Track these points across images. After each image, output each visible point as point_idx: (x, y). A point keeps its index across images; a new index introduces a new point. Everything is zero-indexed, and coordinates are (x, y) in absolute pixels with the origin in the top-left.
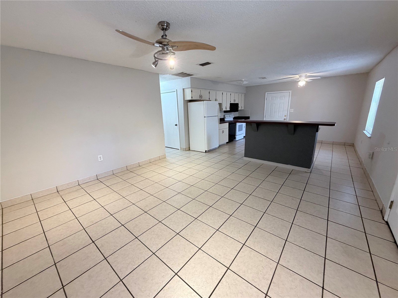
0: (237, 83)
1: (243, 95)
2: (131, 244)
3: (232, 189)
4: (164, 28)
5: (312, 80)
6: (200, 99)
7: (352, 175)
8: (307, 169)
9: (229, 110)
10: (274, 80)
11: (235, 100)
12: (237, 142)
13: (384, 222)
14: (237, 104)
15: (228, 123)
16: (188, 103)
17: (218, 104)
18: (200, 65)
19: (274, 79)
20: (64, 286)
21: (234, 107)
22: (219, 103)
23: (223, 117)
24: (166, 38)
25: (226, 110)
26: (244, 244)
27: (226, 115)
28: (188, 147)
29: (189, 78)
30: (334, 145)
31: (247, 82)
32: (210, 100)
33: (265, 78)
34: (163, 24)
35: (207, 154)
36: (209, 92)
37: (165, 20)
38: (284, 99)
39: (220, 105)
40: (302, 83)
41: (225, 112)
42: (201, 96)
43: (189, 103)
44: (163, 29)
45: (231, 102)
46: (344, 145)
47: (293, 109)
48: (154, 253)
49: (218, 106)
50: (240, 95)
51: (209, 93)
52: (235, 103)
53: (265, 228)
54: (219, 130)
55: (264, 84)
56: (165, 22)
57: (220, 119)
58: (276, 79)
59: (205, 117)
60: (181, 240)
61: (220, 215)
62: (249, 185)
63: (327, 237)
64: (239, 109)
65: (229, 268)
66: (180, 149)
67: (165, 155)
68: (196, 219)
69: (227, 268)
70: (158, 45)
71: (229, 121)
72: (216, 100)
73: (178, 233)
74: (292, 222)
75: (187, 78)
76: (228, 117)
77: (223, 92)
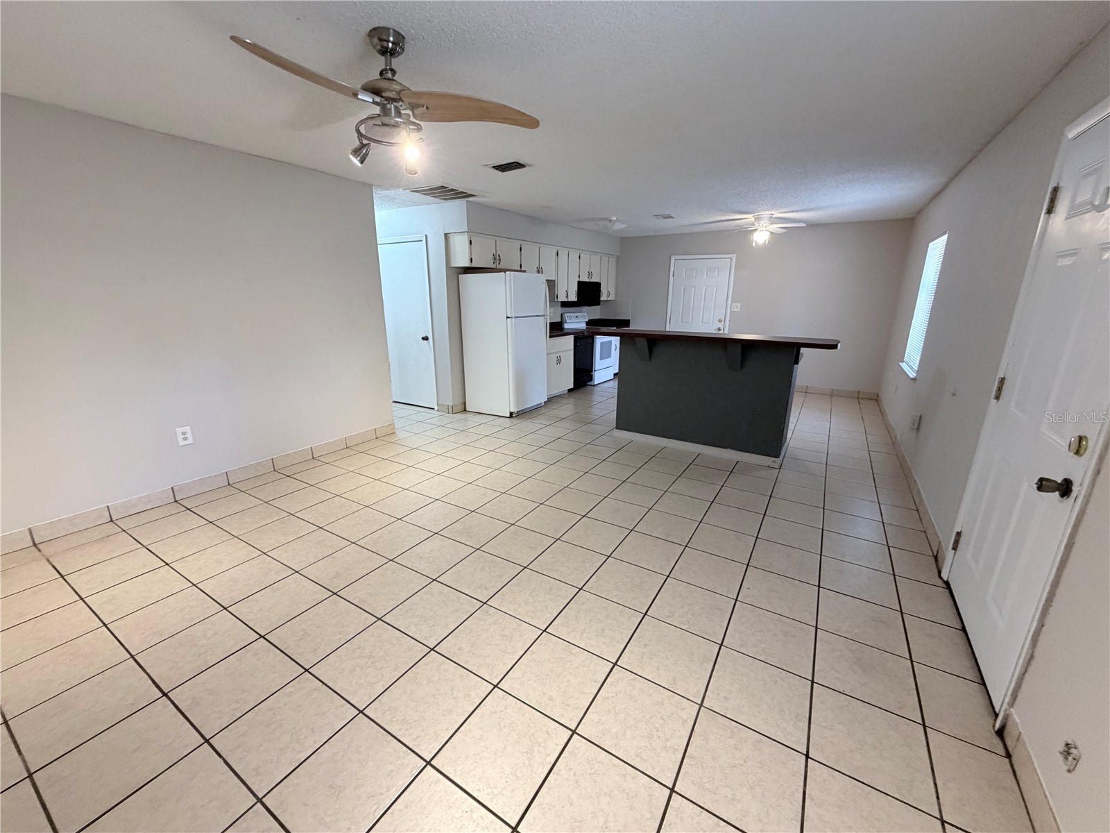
0: (598, 225)
1: (613, 261)
2: (291, 690)
3: (584, 516)
4: (388, 48)
5: (786, 231)
6: (494, 266)
7: (874, 471)
8: (774, 459)
9: (576, 300)
10: (693, 225)
11: (590, 274)
12: (596, 388)
13: (941, 583)
14: (598, 285)
15: (573, 336)
16: (460, 276)
17: (545, 281)
18: (494, 167)
19: (693, 221)
21: (589, 293)
23: (559, 320)
24: (395, 78)
25: (566, 300)
26: (615, 664)
27: (566, 315)
28: (459, 401)
29: (463, 202)
30: (833, 398)
32: (523, 269)
33: (670, 217)
34: (385, 37)
35: (515, 421)
36: (521, 248)
37: (390, 26)
38: (716, 275)
39: (551, 284)
40: (761, 237)
41: (565, 304)
42: (496, 258)
43: (463, 277)
44: (384, 51)
45: (582, 279)
46: (859, 397)
47: (739, 304)
48: (361, 709)
49: (545, 287)
50: (605, 260)
51: (521, 250)
52: (591, 281)
53: (669, 616)
54: (547, 354)
55: (666, 233)
56: (391, 31)
57: (550, 323)
58: (697, 222)
59: (507, 317)
60: (443, 666)
61: (551, 588)
62: (628, 505)
63: (817, 628)
64: (601, 299)
65: (577, 731)
66: (436, 409)
67: (392, 426)
68: (485, 603)
69: (571, 733)
70: (367, 98)
71: (575, 331)
72: (538, 272)
73: (432, 647)
74: (735, 598)
75: (458, 202)
76: (573, 320)
77: (558, 248)
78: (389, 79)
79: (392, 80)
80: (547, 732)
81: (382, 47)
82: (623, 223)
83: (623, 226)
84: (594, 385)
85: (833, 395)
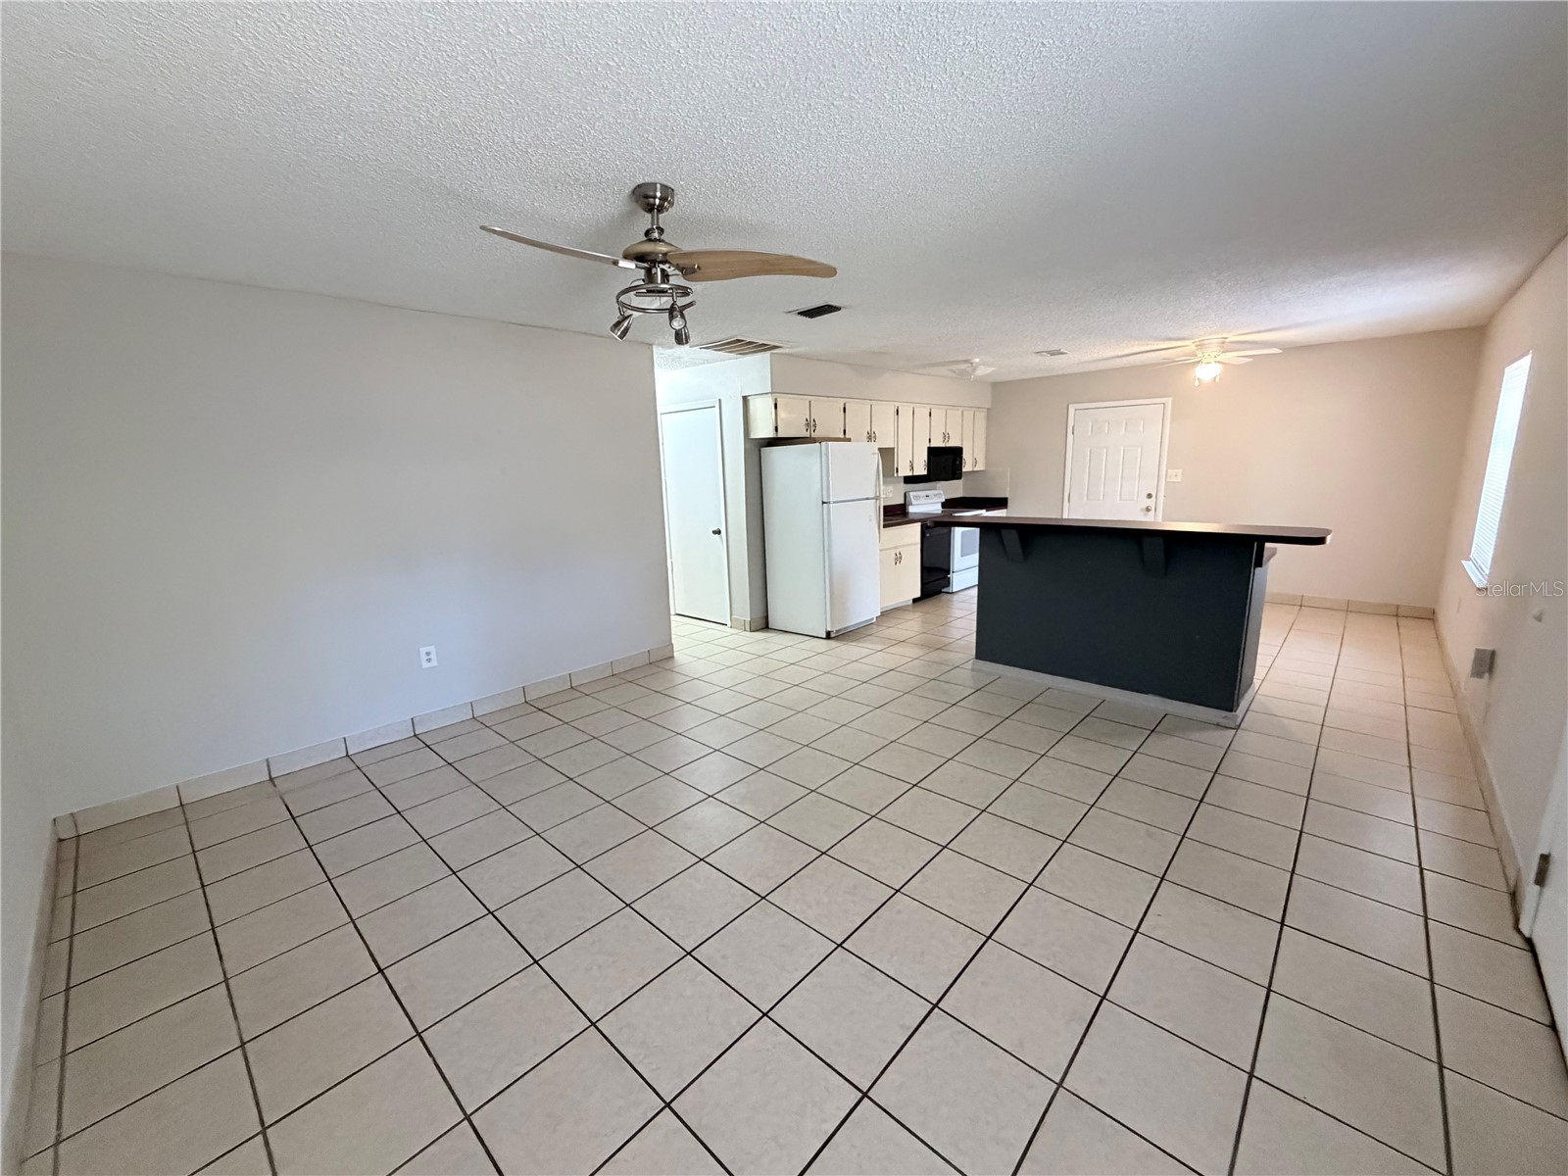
0: (953, 371)
1: (981, 416)
2: (516, 984)
3: (914, 785)
4: (655, 204)
5: (1251, 360)
6: (807, 435)
7: (1411, 741)
8: (1225, 713)
9: (925, 473)
10: (1099, 360)
11: (946, 437)
12: (956, 597)
13: (1518, 941)
14: (957, 452)
15: (919, 524)
16: (763, 449)
17: (877, 451)
18: (799, 313)
19: (1096, 356)
20: (266, 1125)
21: (944, 462)
22: (879, 449)
23: (902, 502)
24: (662, 237)
25: (911, 474)
26: (936, 1006)
27: (912, 494)
28: (760, 614)
29: (764, 357)
30: (1350, 615)
31: (993, 369)
32: (847, 436)
33: (1058, 353)
34: (651, 193)
35: (832, 643)
36: (845, 409)
37: (657, 181)
38: (1141, 429)
39: (887, 454)
40: (1207, 372)
41: (908, 480)
42: (810, 424)
43: (766, 451)
44: (650, 208)
45: (934, 444)
46: (1397, 614)
47: (1180, 471)
48: (594, 1021)
49: (876, 458)
50: (969, 414)
51: (845, 411)
52: (948, 445)
53: (1025, 945)
54: (881, 550)
55: (1060, 373)
56: (658, 186)
57: (884, 507)
58: (1105, 357)
59: (823, 503)
60: (699, 979)
61: (855, 887)
62: (982, 774)
63: (1269, 990)
64: (964, 470)
65: (869, 1094)
66: (729, 625)
67: (670, 648)
68: (764, 898)
69: (860, 1095)
70: (631, 265)
71: (923, 517)
72: (870, 438)
73: (689, 951)
74: (1135, 927)
75: (759, 356)
76: (923, 501)
77: (897, 404)
78: (655, 240)
79: (659, 240)
80: (827, 1090)
81: (648, 204)
82: (989, 366)
83: (990, 370)
84: (952, 593)
85: (1349, 609)
